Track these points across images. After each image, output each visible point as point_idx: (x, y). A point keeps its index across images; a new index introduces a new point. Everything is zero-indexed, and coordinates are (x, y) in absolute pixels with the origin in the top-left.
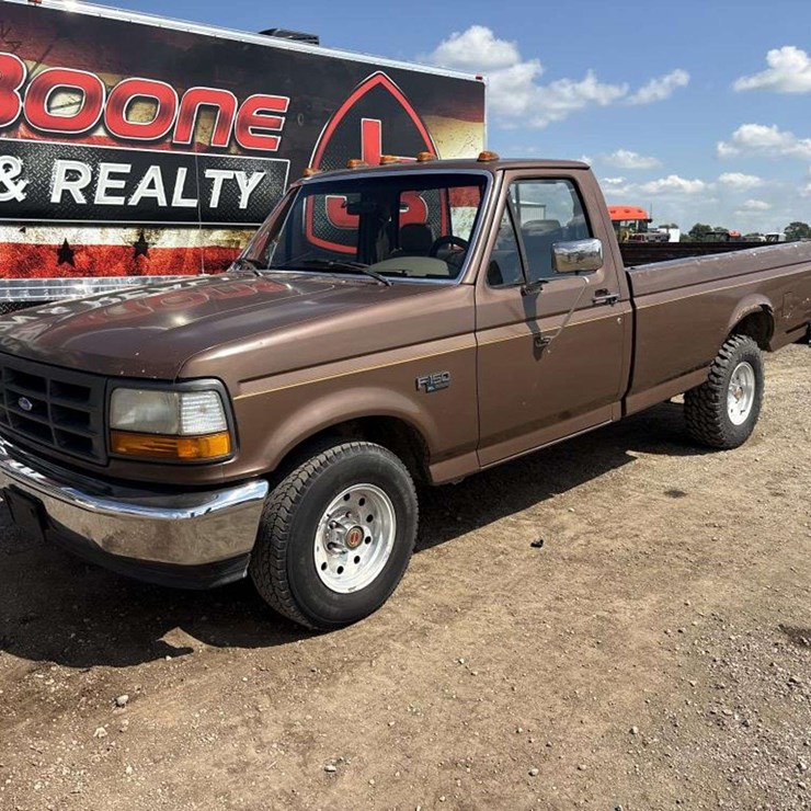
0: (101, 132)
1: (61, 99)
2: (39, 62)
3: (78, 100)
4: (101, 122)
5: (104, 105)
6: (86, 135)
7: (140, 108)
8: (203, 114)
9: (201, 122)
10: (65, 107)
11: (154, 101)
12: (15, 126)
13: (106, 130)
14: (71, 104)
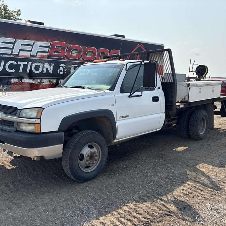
0: (81, 59)
1: (74, 52)
2: (70, 44)
3: (77, 52)
4: (81, 57)
5: (82, 53)
6: (78, 60)
7: (89, 53)
8: (102, 54)
9: (102, 56)
10: (74, 54)
11: (92, 52)
12: (64, 58)
13: (82, 58)
14: (75, 53)
